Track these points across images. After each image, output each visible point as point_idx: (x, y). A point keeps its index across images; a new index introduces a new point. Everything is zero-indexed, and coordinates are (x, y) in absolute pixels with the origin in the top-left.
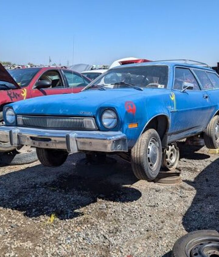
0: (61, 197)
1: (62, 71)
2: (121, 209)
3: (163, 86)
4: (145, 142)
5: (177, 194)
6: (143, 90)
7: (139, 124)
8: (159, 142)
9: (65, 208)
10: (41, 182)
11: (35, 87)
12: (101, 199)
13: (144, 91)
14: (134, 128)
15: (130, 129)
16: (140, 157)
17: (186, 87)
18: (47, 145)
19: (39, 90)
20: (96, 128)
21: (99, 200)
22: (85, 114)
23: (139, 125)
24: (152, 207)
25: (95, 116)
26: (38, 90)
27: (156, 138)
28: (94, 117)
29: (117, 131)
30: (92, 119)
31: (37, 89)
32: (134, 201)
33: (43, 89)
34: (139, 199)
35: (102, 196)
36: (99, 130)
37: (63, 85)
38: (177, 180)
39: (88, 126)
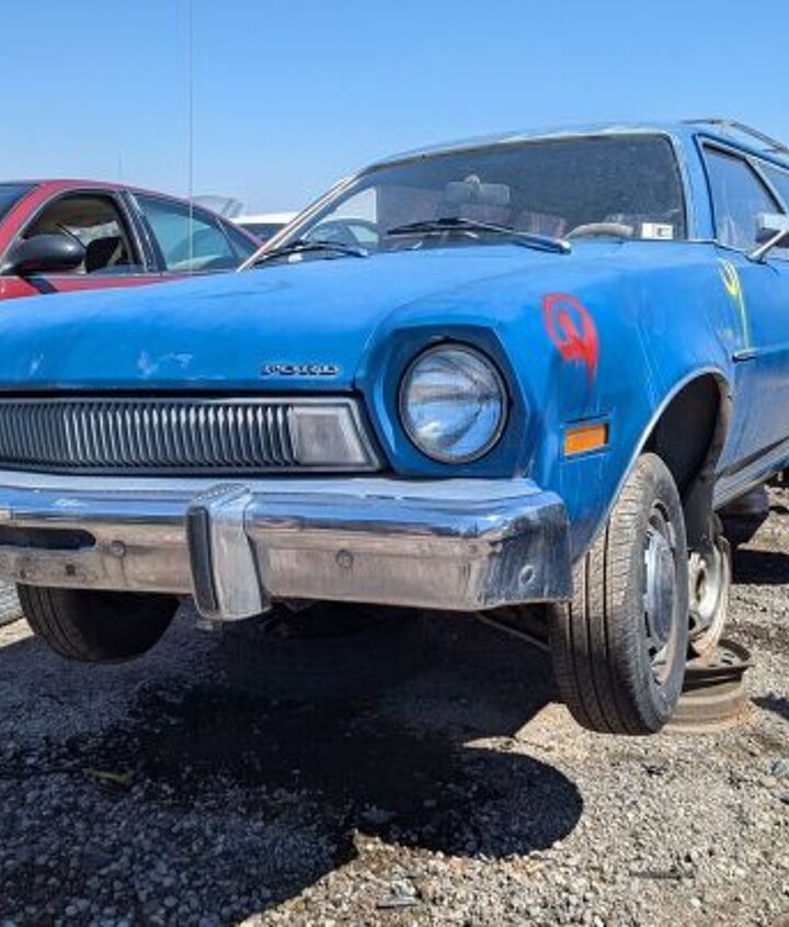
0: (155, 833)
1: (133, 200)
2: (499, 908)
3: (668, 231)
4: (632, 533)
5: (761, 785)
6: (568, 252)
7: (612, 429)
8: (676, 523)
9: (183, 909)
10: (47, 739)
11: (7, 266)
12: (377, 839)
13: (573, 253)
14: (589, 453)
15: (569, 458)
16: (605, 617)
17: (775, 233)
18: (71, 570)
19: (28, 281)
20: (370, 462)
21: (369, 845)
22: (297, 376)
23: (612, 436)
25: (358, 386)
26: (23, 283)
27: (668, 504)
28: (356, 394)
29: (509, 476)
30: (347, 405)
31: (15, 278)
32: (557, 844)
33: (46, 277)
35: (374, 813)
36: (387, 471)
37: (137, 261)
38: (736, 701)
39: (314, 452)
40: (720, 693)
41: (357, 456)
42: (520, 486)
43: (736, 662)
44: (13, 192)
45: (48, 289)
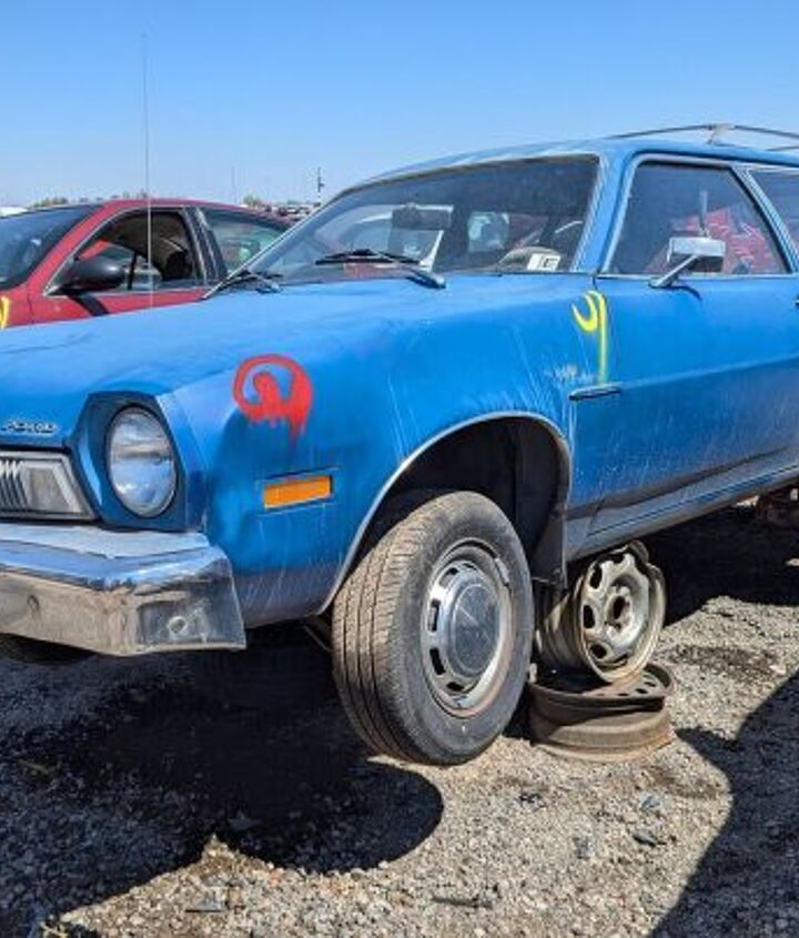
1: (201, 215)
3: (555, 259)
4: (404, 574)
7: (336, 481)
8: (509, 559)
11: (54, 288)
12: (225, 846)
14: (313, 503)
15: (272, 510)
16: (372, 655)
17: (686, 257)
19: (78, 301)
20: (87, 513)
22: (26, 433)
23: (336, 488)
24: (458, 910)
25: (68, 444)
26: (72, 302)
27: (492, 540)
28: (65, 451)
29: (180, 531)
30: (60, 461)
31: (65, 297)
32: (384, 864)
33: (97, 295)
34: (417, 851)
36: (98, 522)
38: (645, 732)
40: (628, 723)
41: (74, 506)
42: (193, 540)
43: (654, 691)
44: (71, 216)
45: (98, 310)
